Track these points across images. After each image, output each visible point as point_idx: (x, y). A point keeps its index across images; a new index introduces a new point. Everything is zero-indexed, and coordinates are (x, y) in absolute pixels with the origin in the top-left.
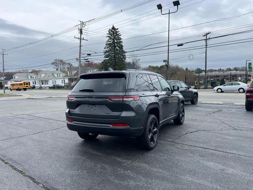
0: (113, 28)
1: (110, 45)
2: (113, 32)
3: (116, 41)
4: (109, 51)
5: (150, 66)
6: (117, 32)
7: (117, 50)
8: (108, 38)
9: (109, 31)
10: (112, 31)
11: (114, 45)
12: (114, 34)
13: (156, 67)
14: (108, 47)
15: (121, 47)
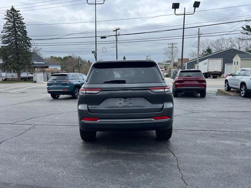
0: (13, 9)
1: (9, 28)
2: (13, 14)
3: (17, 25)
4: (8, 36)
5: (52, 57)
6: (18, 15)
7: (20, 35)
8: (6, 20)
9: (7, 13)
10: (11, 13)
11: (15, 30)
12: (14, 16)
13: (59, 58)
14: (7, 31)
15: (25, 33)
